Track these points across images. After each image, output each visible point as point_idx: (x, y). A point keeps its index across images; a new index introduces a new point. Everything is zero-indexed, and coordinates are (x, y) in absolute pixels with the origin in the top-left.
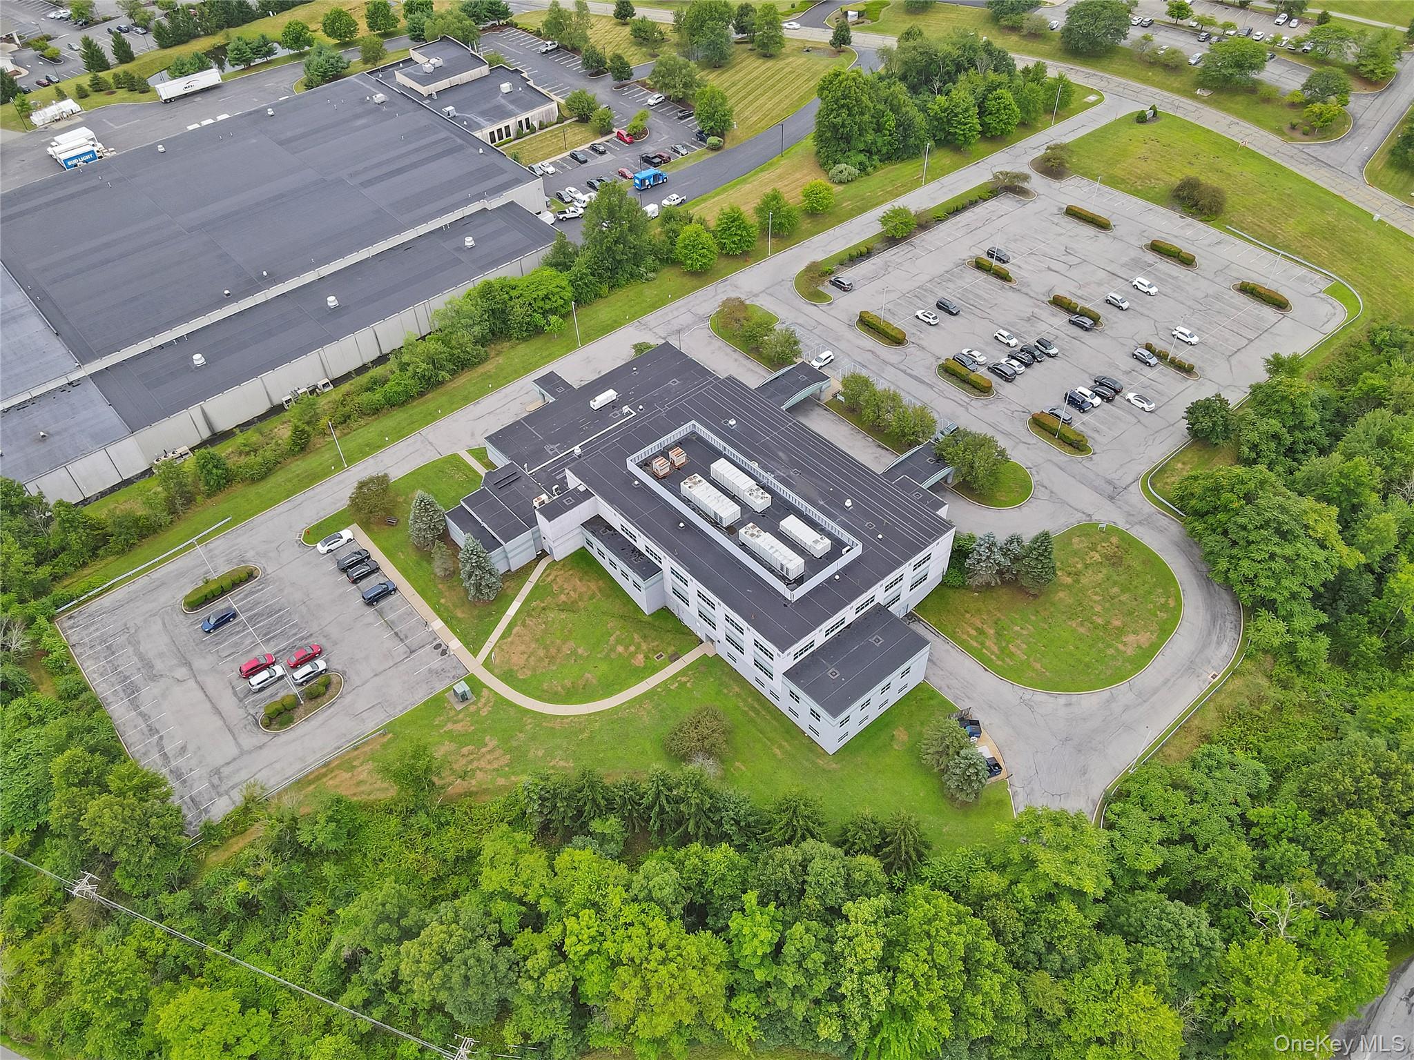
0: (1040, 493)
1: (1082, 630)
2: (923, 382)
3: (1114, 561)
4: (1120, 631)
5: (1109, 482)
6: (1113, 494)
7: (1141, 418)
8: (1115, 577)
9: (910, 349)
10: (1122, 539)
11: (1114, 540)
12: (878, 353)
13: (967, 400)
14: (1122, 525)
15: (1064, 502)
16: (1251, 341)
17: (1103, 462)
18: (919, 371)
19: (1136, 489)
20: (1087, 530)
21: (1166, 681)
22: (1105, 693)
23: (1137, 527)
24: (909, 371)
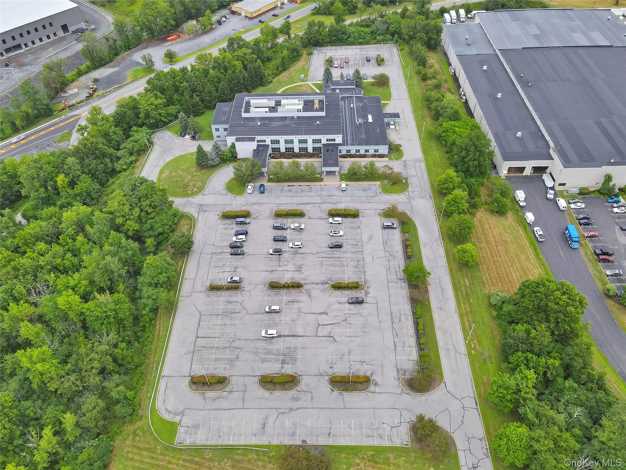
0: (224, 192)
1: (182, 167)
2: (303, 204)
3: (185, 186)
4: (171, 172)
5: (205, 211)
6: (201, 208)
7: (214, 247)
8: (182, 183)
9: (324, 215)
10: (187, 194)
11: (189, 192)
12: (332, 205)
13: (280, 208)
14: (191, 199)
15: (214, 194)
16: (197, 337)
17: (213, 217)
18: (309, 207)
19: (195, 215)
20: (201, 189)
21: (152, 171)
22: (166, 162)
23: (186, 202)
24: (312, 205)
